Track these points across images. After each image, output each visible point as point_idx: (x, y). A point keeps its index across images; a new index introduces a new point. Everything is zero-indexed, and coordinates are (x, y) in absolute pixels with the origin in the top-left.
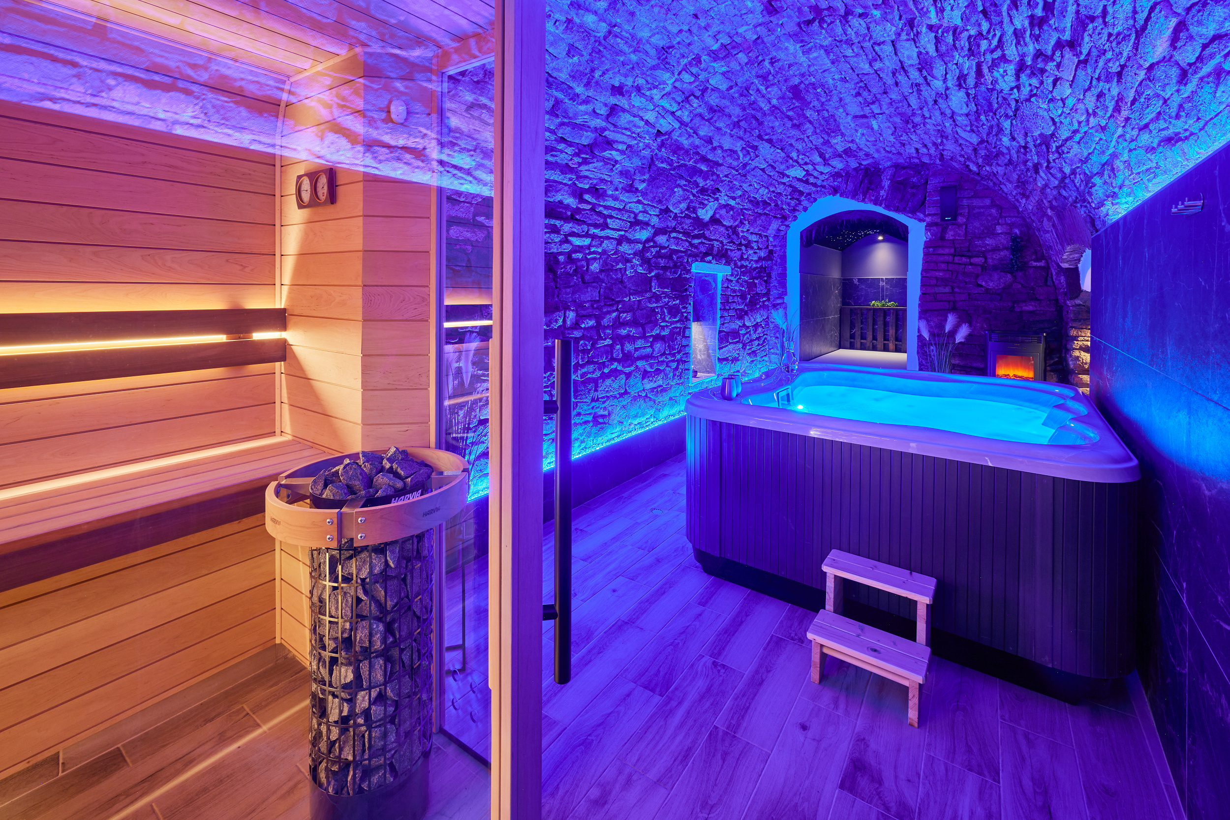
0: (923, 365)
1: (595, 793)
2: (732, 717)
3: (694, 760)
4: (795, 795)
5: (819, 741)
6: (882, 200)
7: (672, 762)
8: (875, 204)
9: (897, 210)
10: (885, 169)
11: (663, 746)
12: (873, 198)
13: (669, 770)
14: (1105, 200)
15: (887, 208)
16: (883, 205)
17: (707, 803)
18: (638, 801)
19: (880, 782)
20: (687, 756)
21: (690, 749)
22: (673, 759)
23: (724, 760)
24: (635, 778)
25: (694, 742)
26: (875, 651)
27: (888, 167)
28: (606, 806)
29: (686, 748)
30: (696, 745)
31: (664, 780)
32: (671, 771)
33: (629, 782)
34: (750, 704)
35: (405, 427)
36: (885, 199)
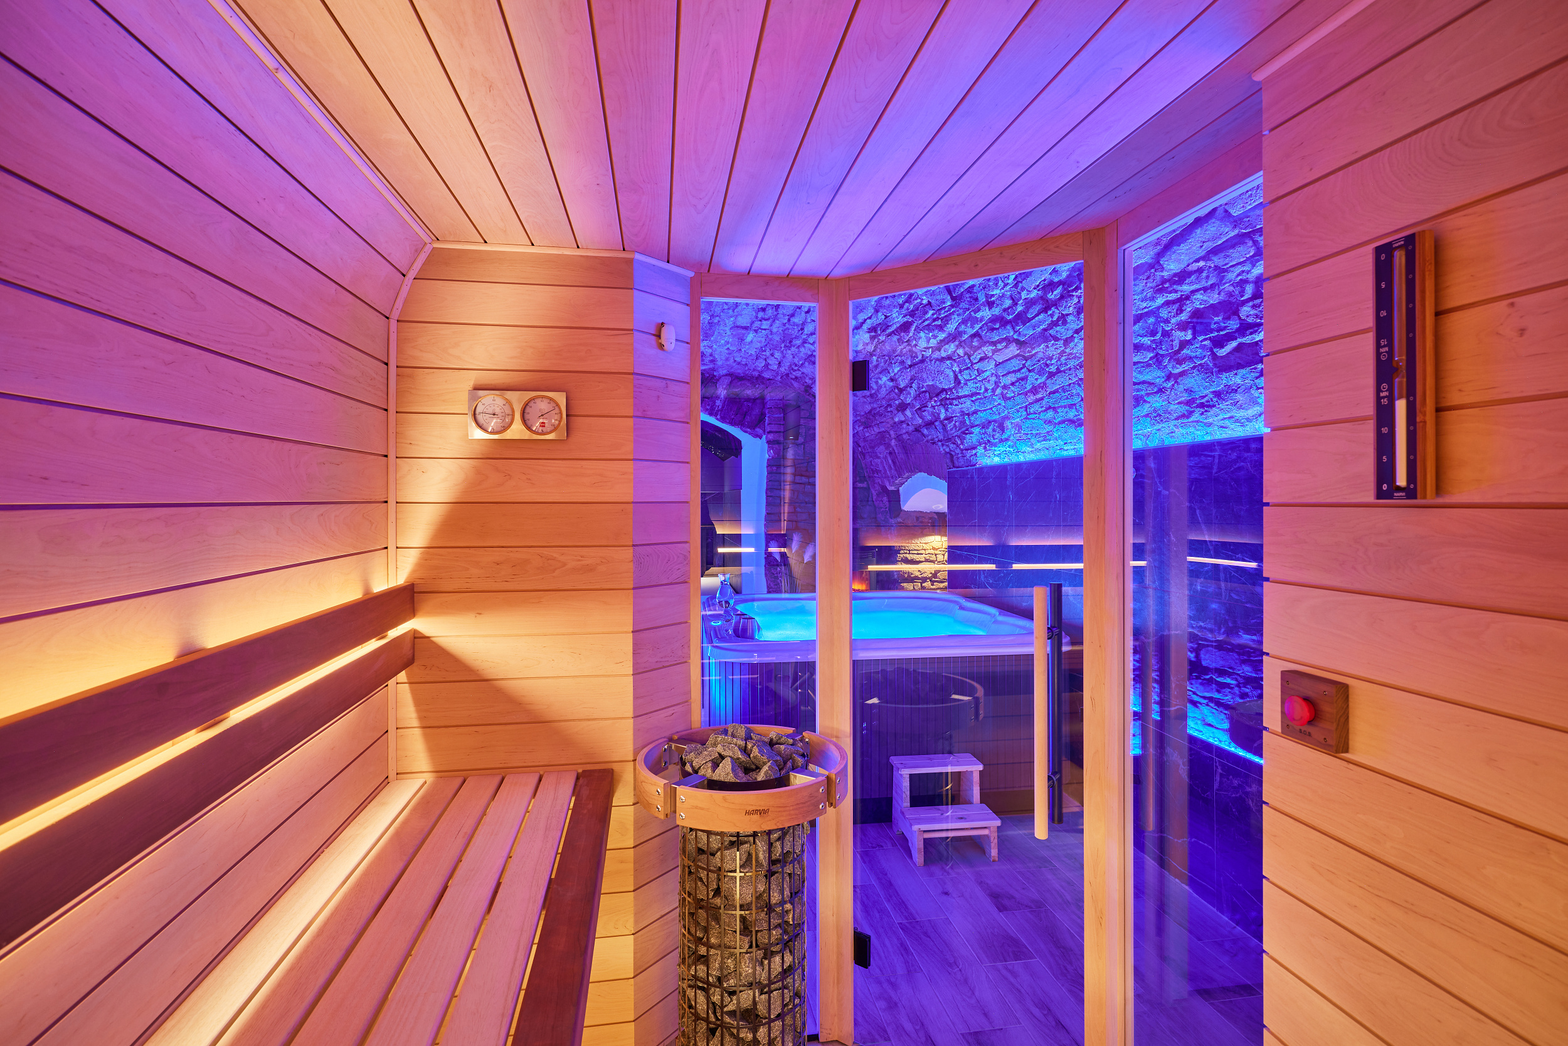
0: (771, 588)
1: (882, 1004)
2: (902, 912)
3: (913, 948)
4: (986, 929)
5: (963, 896)
6: (718, 411)
7: (902, 958)
8: (711, 414)
9: (732, 423)
10: (720, 377)
11: (884, 953)
12: (708, 407)
13: (906, 962)
14: (978, 446)
15: (723, 420)
16: (718, 417)
17: (950, 963)
18: (913, 989)
19: (1013, 897)
20: (906, 948)
21: (902, 944)
22: (900, 956)
23: (929, 937)
24: (893, 980)
25: (899, 939)
26: (962, 818)
27: (723, 376)
28: (899, 1005)
29: (899, 945)
30: (903, 939)
31: (911, 971)
32: (908, 962)
33: (893, 985)
34: (901, 899)
35: (670, 711)
36: (721, 410)
